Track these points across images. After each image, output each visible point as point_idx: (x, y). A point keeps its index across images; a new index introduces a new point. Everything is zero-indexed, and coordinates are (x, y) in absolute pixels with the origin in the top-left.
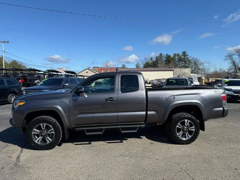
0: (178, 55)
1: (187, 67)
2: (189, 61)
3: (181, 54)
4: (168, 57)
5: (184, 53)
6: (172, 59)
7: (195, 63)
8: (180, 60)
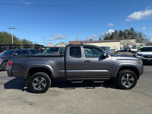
0: (128, 30)
1: (134, 38)
2: (136, 34)
3: (129, 30)
4: (121, 32)
5: (132, 29)
6: (123, 33)
7: (140, 36)
8: (129, 34)
